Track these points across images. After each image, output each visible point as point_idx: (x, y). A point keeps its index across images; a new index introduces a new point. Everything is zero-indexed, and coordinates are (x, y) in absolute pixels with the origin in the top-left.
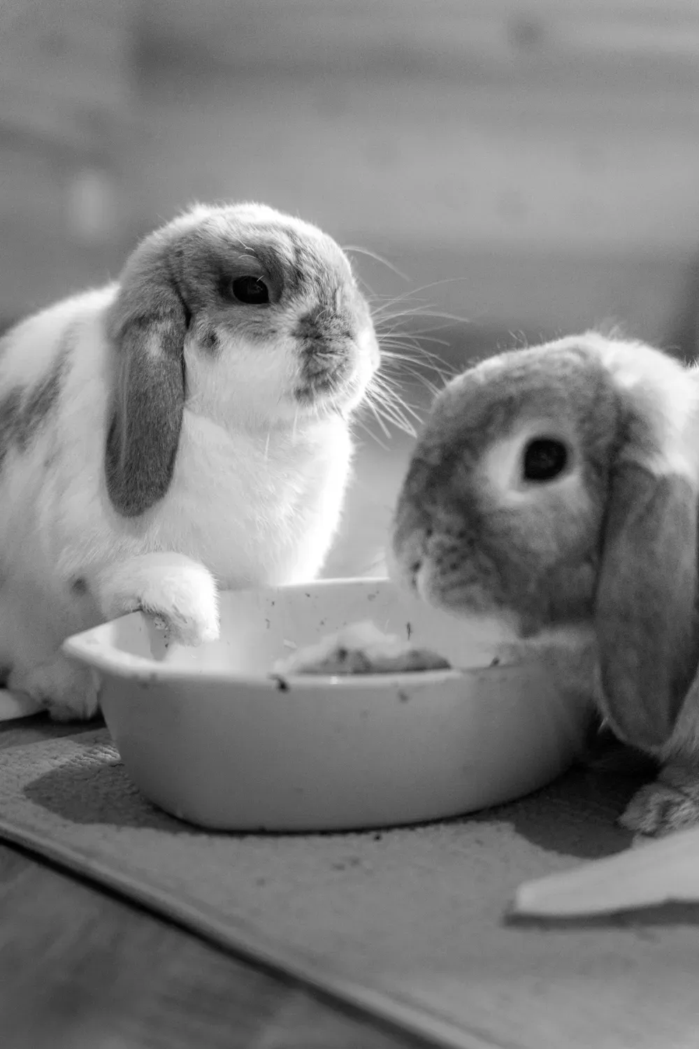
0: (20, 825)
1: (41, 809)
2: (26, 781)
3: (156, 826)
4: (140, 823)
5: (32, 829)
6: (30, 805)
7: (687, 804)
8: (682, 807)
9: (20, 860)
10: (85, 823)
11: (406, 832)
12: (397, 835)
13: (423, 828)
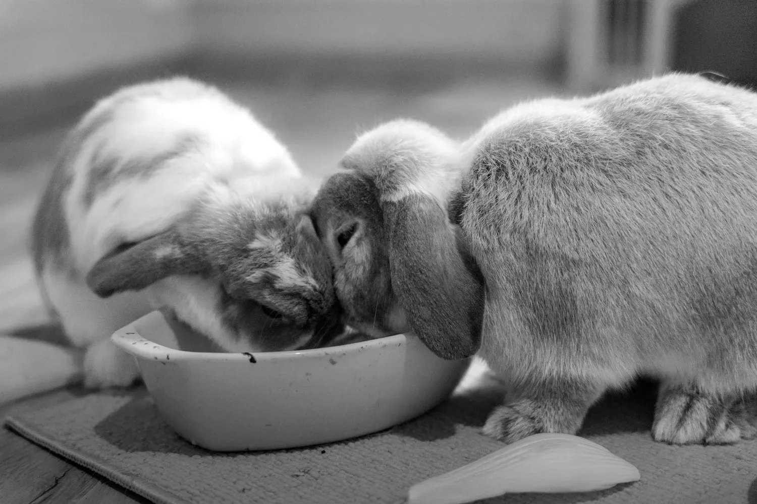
0: (90, 455)
1: (106, 443)
2: (96, 421)
3: (178, 451)
4: (169, 449)
5: (97, 458)
6: (98, 439)
7: (521, 419)
8: (517, 422)
9: (90, 480)
10: (133, 451)
11: (342, 446)
12: (336, 448)
13: (354, 442)
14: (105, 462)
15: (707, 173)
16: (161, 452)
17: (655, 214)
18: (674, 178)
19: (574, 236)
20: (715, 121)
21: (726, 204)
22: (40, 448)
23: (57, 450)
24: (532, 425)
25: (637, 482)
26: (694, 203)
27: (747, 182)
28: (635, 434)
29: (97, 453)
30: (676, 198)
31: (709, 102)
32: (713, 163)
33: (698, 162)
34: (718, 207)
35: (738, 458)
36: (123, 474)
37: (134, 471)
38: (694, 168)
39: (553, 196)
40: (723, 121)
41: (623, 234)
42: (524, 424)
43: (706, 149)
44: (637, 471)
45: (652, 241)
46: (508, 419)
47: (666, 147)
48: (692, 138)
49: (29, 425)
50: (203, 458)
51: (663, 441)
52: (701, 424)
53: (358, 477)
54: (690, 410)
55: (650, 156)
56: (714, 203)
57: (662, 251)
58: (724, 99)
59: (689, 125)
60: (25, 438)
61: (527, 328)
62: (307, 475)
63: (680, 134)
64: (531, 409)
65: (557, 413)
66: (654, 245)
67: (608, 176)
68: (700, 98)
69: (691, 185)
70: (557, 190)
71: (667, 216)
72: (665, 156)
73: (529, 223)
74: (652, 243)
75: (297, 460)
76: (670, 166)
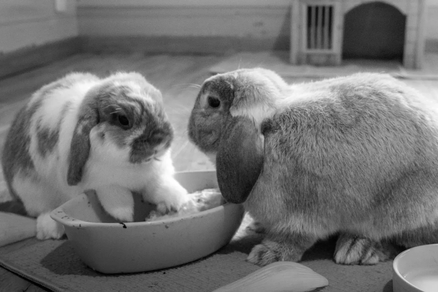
0: (41, 277)
1: (48, 270)
3: (88, 274)
6: (44, 268)
10: (63, 275)
11: (174, 270)
12: (171, 271)
13: (180, 267)
14: (50, 281)
15: (390, 130)
16: (79, 274)
17: (362, 152)
18: (374, 132)
19: (321, 164)
20: (395, 103)
21: (397, 146)
22: (12, 274)
23: (23, 275)
24: (275, 254)
25: (327, 286)
26: (383, 146)
27: (408, 135)
28: (326, 260)
29: (45, 276)
30: (374, 143)
31: (393, 92)
32: (393, 125)
33: (386, 124)
34: (394, 148)
35: (379, 272)
36: (60, 288)
37: (65, 286)
38: (383, 127)
39: (315, 142)
40: (399, 103)
41: (346, 163)
42: (271, 254)
43: (389, 117)
44: (327, 281)
45: (360, 166)
46: (262, 251)
47: (371, 116)
48: (383, 112)
49: (6, 261)
50: (101, 278)
51: (340, 263)
52: (358, 253)
53: (183, 286)
54: (354, 245)
55: (362, 122)
56: (393, 146)
57: (364, 171)
58: (400, 90)
59: (382, 104)
60: (4, 268)
61: (285, 204)
62: (157, 286)
63: (378, 110)
64: (277, 248)
65: (290, 251)
66: (360, 168)
67: (343, 133)
68: (389, 89)
69: (382, 136)
70: (318, 139)
71: (368, 153)
72: (370, 121)
73: (300, 155)
74: (359, 167)
75: (151, 278)
76: (372, 126)
